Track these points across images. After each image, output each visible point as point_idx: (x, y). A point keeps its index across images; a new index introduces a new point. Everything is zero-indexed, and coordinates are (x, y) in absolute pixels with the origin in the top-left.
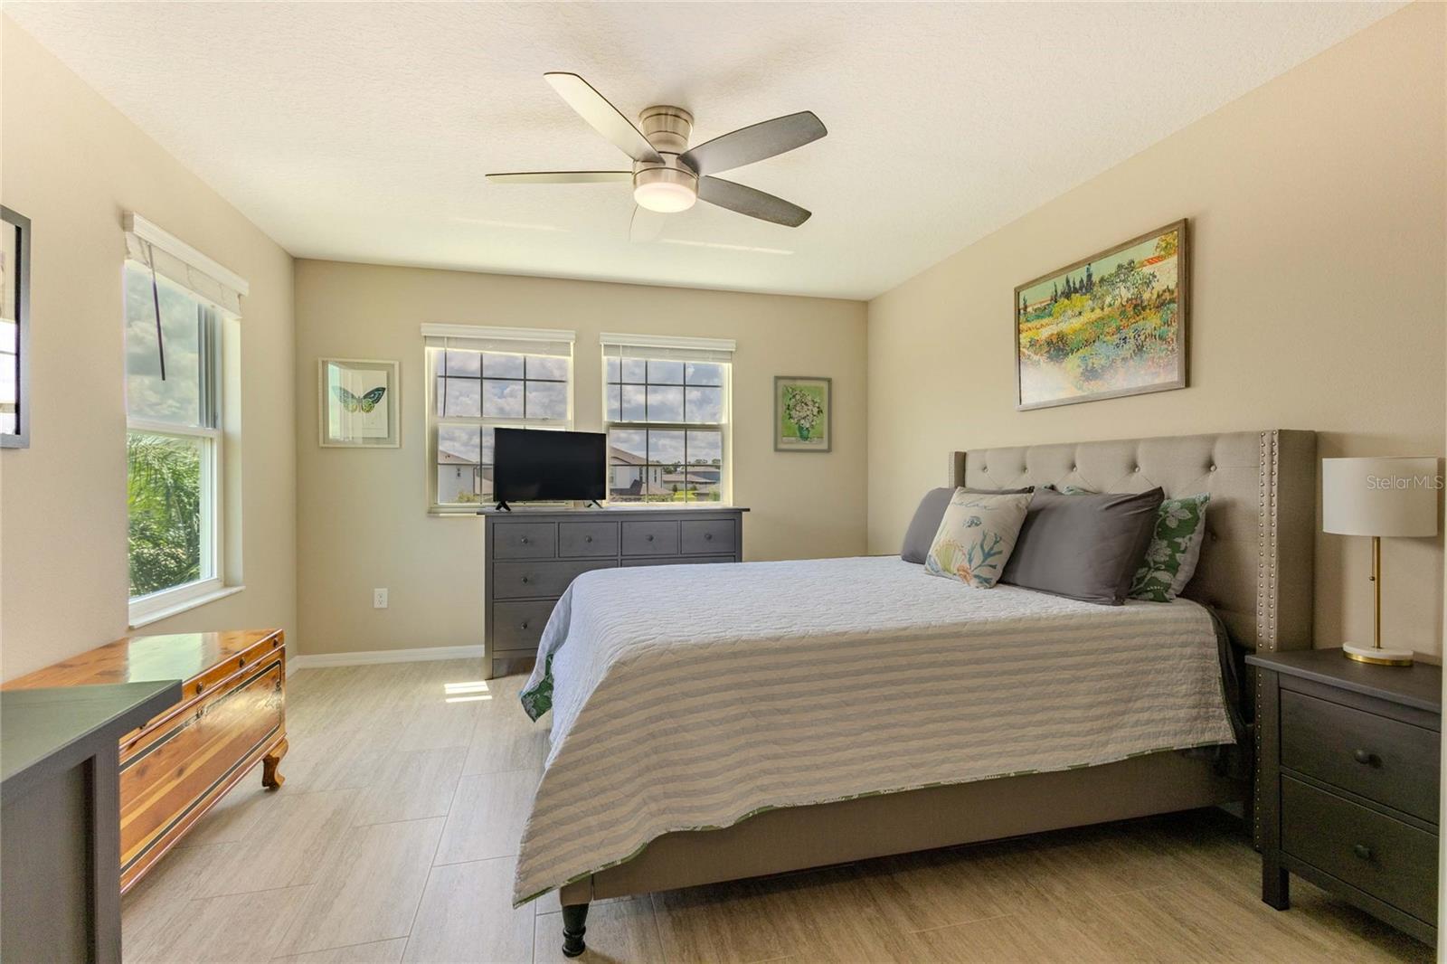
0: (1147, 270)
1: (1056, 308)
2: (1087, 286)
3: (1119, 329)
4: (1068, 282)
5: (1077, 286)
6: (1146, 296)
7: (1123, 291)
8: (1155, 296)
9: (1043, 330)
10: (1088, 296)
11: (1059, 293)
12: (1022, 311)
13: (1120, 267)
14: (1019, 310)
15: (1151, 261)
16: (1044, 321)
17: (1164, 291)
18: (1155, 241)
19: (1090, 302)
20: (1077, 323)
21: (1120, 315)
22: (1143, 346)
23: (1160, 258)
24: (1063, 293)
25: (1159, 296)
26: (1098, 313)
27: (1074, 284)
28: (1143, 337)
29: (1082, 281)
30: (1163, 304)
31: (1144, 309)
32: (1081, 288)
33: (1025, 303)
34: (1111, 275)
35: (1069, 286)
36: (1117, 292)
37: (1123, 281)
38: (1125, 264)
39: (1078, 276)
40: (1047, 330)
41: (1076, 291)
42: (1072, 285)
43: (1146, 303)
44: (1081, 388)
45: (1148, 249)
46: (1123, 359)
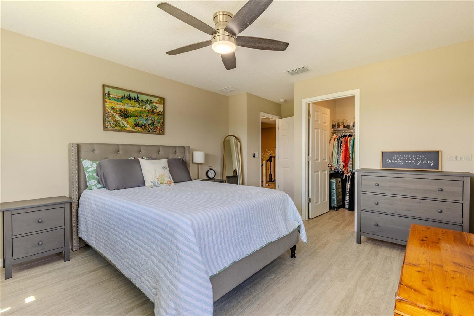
0: (155, 105)
1: (124, 101)
2: (137, 100)
3: (147, 116)
4: (129, 95)
5: (133, 98)
6: (155, 111)
7: (149, 107)
8: (157, 112)
9: (118, 106)
10: (137, 103)
11: (126, 97)
12: (107, 95)
13: (148, 100)
14: (106, 94)
15: (157, 103)
16: (119, 103)
17: (160, 112)
18: (158, 99)
19: (138, 105)
20: (133, 109)
21: (148, 112)
22: (154, 123)
23: (158, 103)
24: (127, 97)
25: (158, 112)
26: (140, 109)
27: (132, 97)
28: (154, 120)
29: (135, 97)
30: (159, 114)
31: (154, 113)
32: (135, 99)
33: (108, 92)
34: (145, 101)
35: (130, 97)
36: (147, 106)
37: (149, 104)
38: (149, 100)
39: (134, 95)
40: (120, 106)
41: (132, 99)
42: (131, 97)
43: (155, 112)
44: (134, 128)
45: (155, 100)
46: (148, 124)
